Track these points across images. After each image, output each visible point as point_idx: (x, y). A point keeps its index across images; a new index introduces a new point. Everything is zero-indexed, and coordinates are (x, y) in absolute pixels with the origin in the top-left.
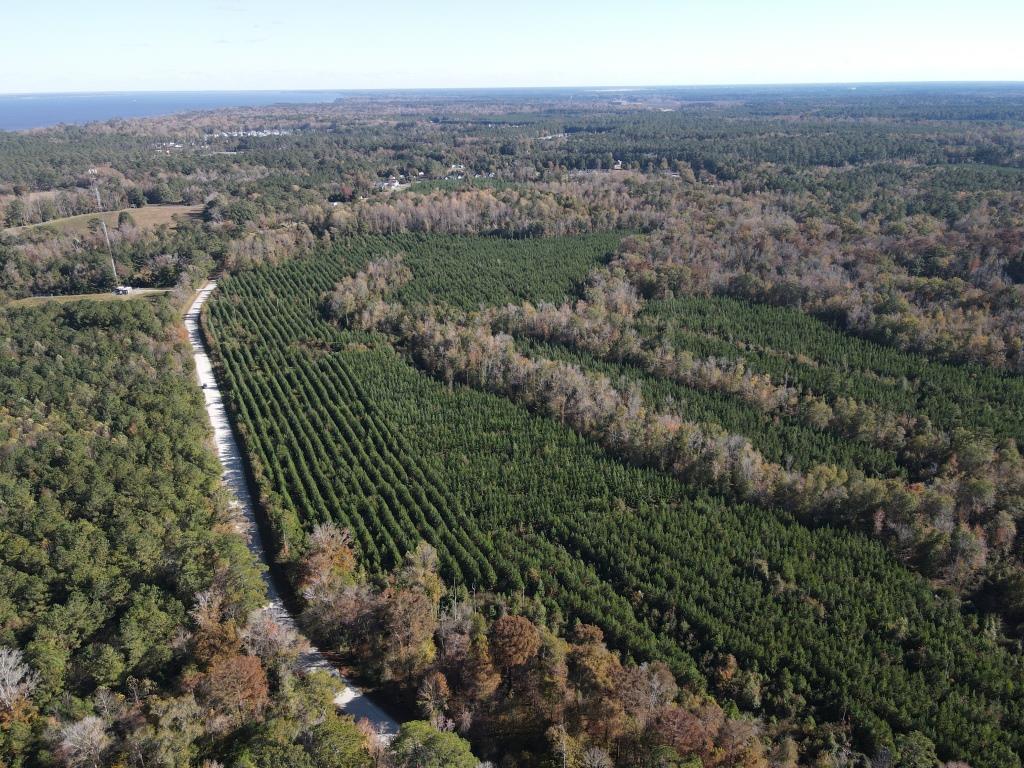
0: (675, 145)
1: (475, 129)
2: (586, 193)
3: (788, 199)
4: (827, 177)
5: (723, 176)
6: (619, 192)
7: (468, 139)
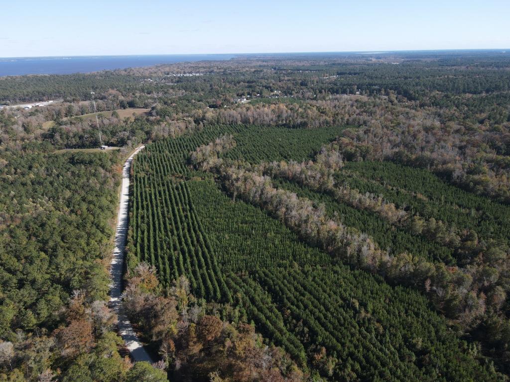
0: (391, 82)
1: (292, 73)
2: (335, 107)
3: (442, 111)
4: (468, 100)
5: (411, 98)
6: (352, 106)
7: (286, 78)
